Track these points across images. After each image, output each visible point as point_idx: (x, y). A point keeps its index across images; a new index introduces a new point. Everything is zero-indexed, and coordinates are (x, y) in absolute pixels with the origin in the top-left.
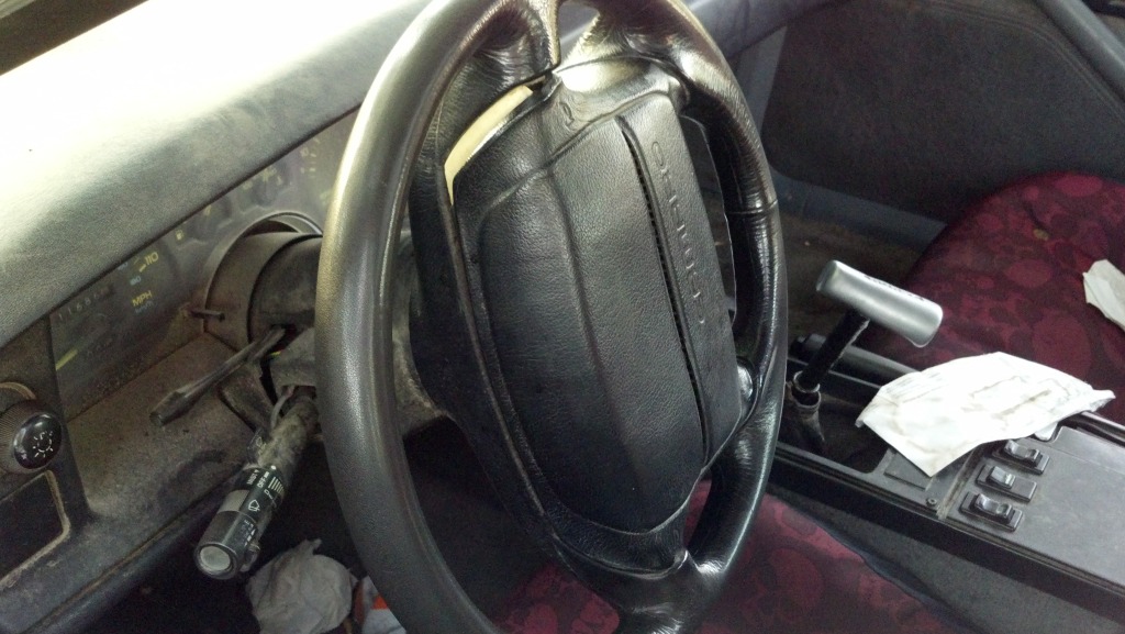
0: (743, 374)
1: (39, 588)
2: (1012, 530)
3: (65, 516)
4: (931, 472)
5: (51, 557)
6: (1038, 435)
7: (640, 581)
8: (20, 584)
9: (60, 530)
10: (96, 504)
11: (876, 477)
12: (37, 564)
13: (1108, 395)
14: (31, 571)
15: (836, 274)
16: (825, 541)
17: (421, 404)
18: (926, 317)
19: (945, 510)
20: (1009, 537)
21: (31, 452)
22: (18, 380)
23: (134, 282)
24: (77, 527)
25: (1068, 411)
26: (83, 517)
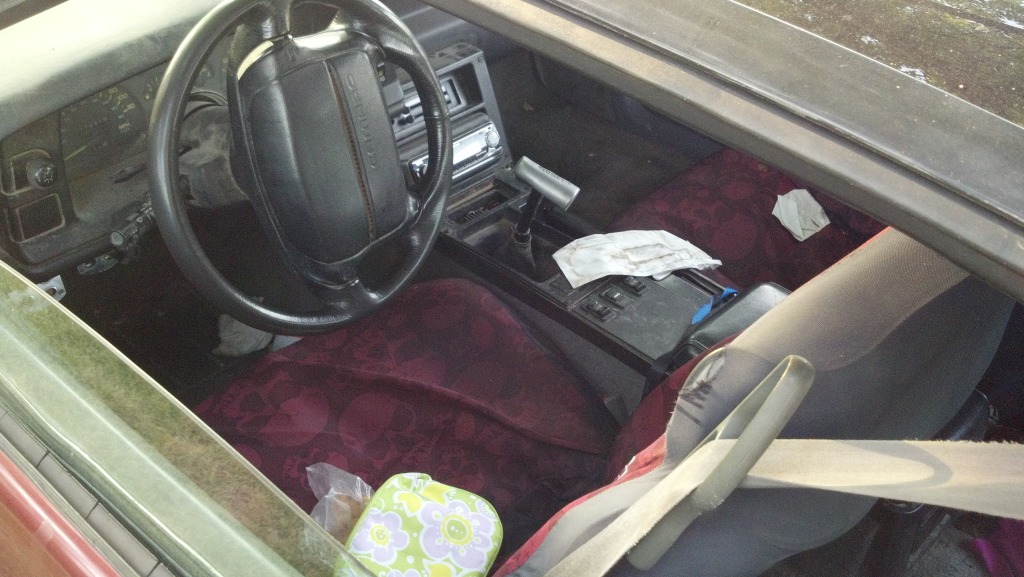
0: (411, 200)
1: (47, 245)
2: (603, 321)
3: (63, 217)
4: (574, 286)
5: (54, 233)
6: (654, 277)
7: (327, 289)
8: (39, 242)
9: (61, 223)
10: (80, 215)
11: (544, 286)
12: (49, 235)
13: (718, 262)
14: (44, 238)
15: (521, 163)
16: (505, 315)
17: (238, 192)
18: (567, 193)
19: (573, 306)
20: (601, 324)
21: (42, 179)
22: (44, 149)
23: (120, 117)
24: (68, 222)
25: (679, 266)
26: (72, 219)
